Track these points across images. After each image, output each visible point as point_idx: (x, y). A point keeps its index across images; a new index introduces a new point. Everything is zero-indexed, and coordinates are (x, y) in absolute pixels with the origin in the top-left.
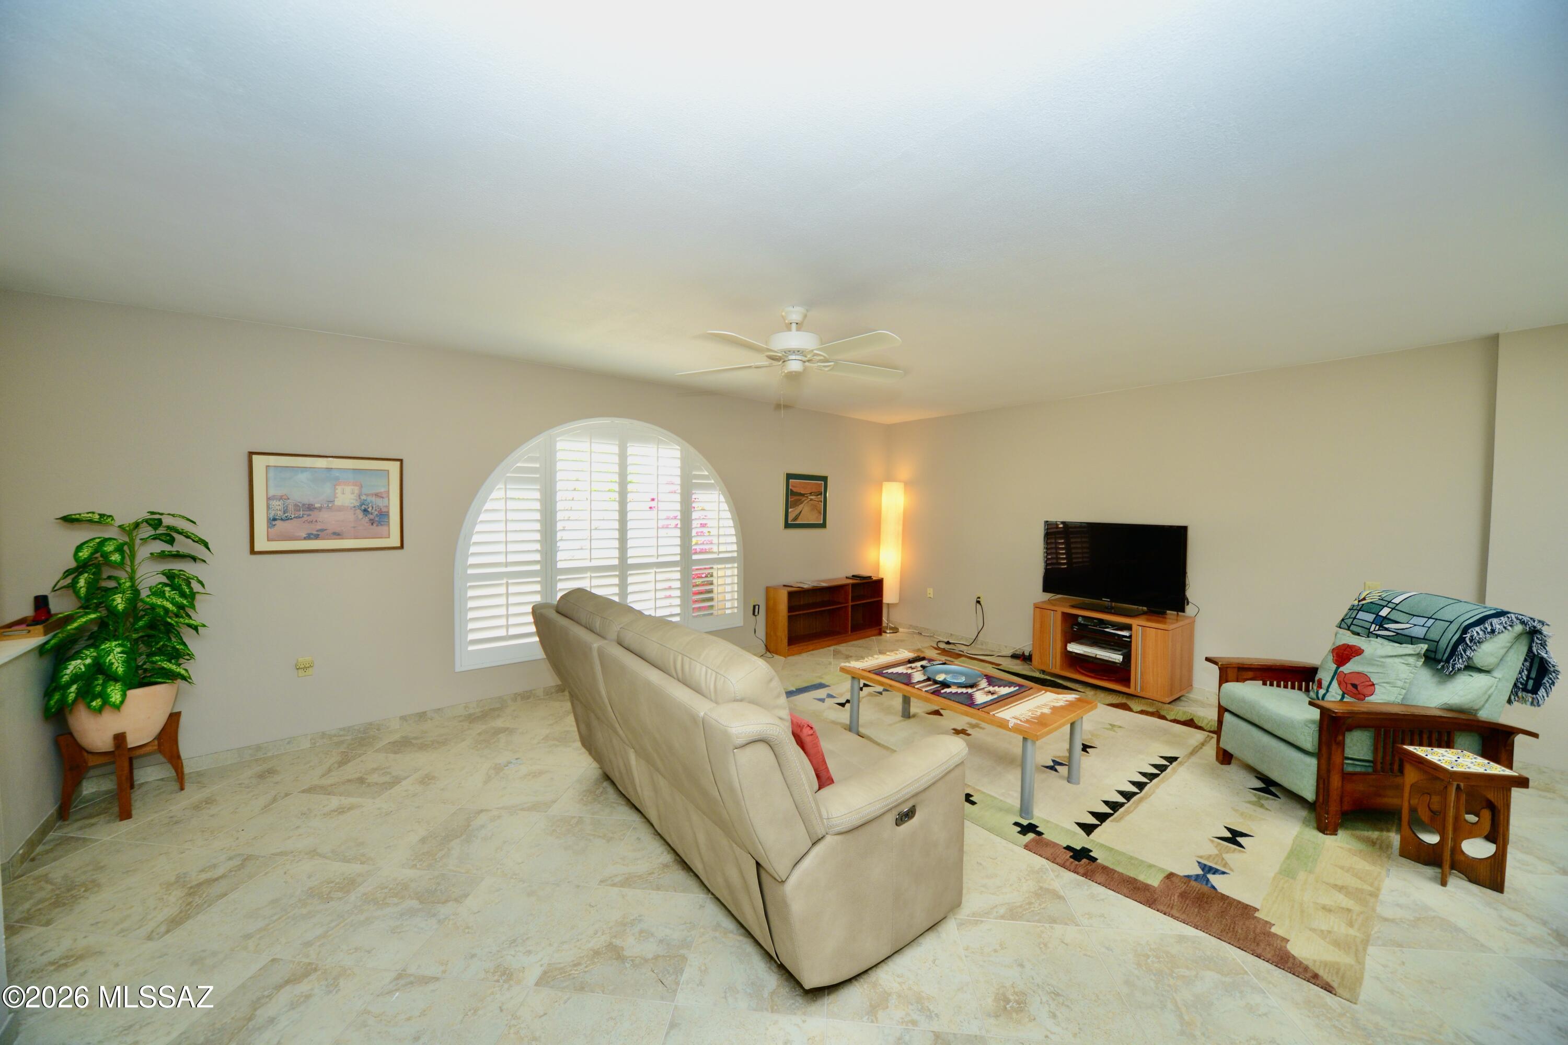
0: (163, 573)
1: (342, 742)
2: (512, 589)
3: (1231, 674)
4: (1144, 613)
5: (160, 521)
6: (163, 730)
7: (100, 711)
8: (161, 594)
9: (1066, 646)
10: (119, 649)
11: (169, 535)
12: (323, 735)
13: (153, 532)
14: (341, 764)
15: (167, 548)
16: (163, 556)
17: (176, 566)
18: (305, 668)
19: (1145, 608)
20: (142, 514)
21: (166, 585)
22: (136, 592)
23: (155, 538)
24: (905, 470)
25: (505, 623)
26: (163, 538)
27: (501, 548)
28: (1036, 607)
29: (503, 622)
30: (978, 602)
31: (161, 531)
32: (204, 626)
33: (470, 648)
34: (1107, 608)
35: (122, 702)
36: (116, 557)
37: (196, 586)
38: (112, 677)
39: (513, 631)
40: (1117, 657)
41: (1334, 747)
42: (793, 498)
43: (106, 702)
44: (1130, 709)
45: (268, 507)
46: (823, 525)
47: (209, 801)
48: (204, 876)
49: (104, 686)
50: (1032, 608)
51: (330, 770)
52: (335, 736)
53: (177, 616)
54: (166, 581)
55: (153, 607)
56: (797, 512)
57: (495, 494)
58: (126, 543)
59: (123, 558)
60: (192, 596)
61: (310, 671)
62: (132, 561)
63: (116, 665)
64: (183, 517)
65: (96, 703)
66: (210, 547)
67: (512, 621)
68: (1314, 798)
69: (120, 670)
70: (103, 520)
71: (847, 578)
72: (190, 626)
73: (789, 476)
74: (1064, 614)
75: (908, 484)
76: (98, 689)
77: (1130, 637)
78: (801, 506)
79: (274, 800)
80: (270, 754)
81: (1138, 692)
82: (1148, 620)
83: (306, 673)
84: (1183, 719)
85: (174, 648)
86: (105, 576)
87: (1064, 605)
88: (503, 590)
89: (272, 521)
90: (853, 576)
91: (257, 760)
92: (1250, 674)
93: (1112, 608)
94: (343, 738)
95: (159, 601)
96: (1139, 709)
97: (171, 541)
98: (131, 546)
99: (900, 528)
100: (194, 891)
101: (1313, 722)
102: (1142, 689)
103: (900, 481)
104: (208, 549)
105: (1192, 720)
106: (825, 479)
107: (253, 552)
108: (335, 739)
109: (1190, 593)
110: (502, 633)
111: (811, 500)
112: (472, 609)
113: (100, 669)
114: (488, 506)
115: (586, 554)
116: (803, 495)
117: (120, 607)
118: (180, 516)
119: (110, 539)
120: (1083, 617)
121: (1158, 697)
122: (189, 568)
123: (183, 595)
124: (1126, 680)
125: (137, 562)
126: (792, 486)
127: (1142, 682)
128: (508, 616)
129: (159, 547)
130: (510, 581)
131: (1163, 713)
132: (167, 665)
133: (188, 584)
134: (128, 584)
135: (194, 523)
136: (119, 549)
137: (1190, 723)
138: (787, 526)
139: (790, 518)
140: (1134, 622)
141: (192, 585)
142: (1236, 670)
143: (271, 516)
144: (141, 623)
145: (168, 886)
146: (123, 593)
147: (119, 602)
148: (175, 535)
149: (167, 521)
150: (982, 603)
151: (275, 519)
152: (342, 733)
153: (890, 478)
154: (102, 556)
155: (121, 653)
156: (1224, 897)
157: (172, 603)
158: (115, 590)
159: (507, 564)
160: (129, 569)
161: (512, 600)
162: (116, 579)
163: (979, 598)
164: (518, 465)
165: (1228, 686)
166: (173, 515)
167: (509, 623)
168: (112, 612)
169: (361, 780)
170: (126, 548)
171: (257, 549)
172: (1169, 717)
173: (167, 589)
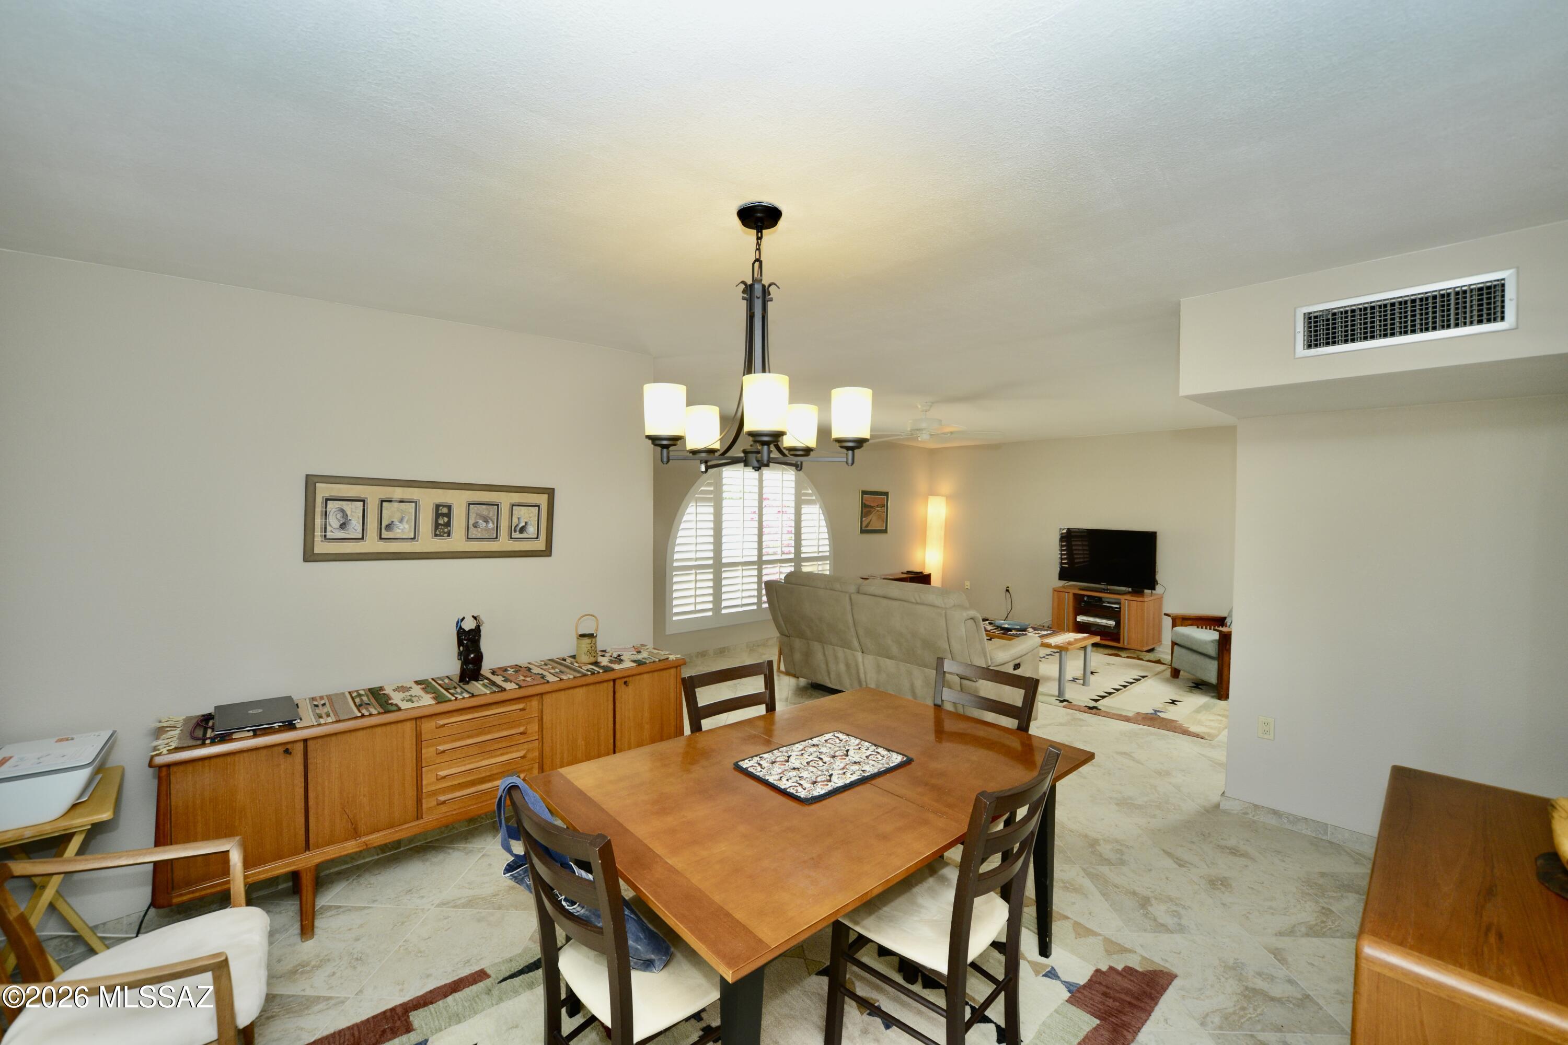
2: (699, 577)
3: (1178, 622)
4: (1129, 593)
9: (1076, 618)
19: (1130, 589)
24: (947, 485)
25: (694, 602)
27: (693, 548)
28: (1055, 590)
29: (692, 600)
30: (1007, 591)
33: (675, 618)
34: (1104, 589)
39: (699, 607)
40: (1112, 623)
41: (1225, 652)
42: (866, 509)
44: (1120, 656)
46: (885, 531)
50: (1051, 591)
56: (868, 521)
57: (689, 510)
67: (699, 600)
68: (1216, 682)
71: (902, 573)
73: (864, 493)
74: (1075, 595)
75: (949, 498)
77: (1120, 608)
78: (870, 517)
81: (1126, 645)
82: (1132, 596)
84: (1154, 660)
87: (1075, 586)
88: (692, 577)
90: (908, 572)
92: (1189, 622)
93: (1108, 589)
96: (1126, 656)
99: (943, 533)
101: (1216, 640)
102: (1128, 643)
103: (942, 496)
105: (1159, 660)
106: (886, 494)
109: (1159, 577)
110: (692, 608)
111: (878, 511)
112: (676, 590)
114: (685, 518)
115: (739, 553)
116: (872, 507)
120: (1088, 596)
121: (1138, 648)
124: (1117, 640)
126: (866, 501)
127: (1128, 636)
128: (696, 596)
130: (698, 571)
131: (1140, 657)
137: (1159, 662)
138: (862, 532)
139: (864, 526)
140: (1122, 598)
142: (1181, 620)
150: (1010, 591)
153: (933, 493)
156: (1163, 718)
159: (696, 559)
161: (699, 585)
163: (1008, 587)
164: (702, 488)
165: (1177, 629)
167: (697, 601)
172: (1145, 659)
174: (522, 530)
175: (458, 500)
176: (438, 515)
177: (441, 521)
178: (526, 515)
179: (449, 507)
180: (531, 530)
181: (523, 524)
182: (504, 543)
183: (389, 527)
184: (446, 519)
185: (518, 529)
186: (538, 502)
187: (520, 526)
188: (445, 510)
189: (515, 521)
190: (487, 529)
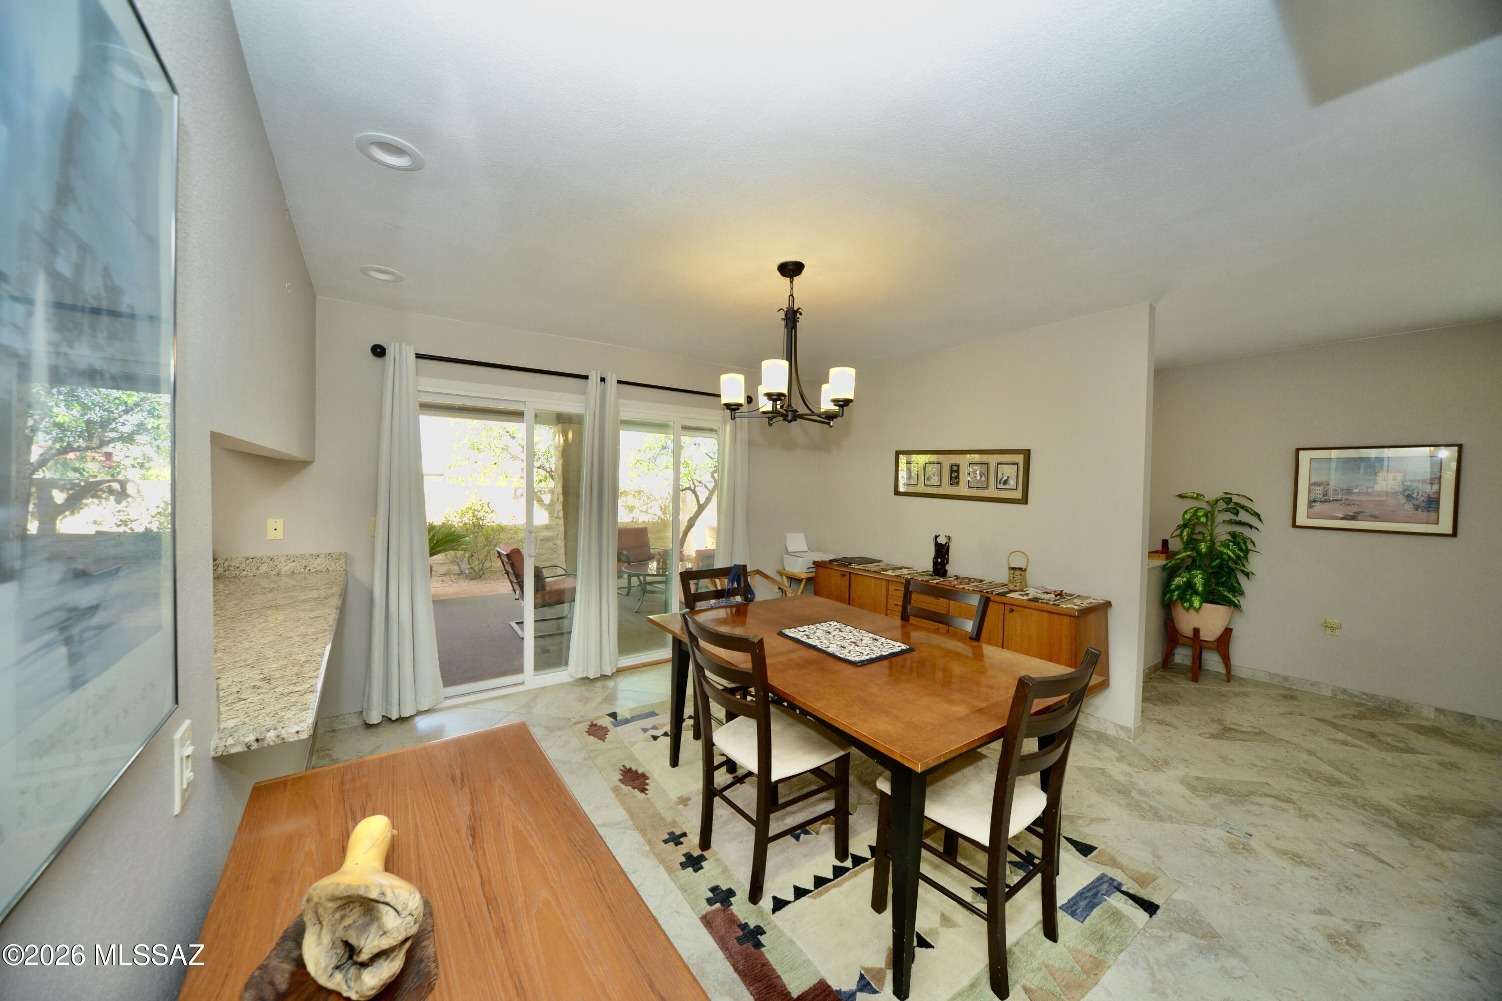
0: (1230, 533)
1: (1363, 705)
5: (1231, 499)
6: (1221, 636)
7: (1188, 609)
8: (1227, 547)
10: (1200, 576)
11: (1236, 509)
12: (1345, 691)
13: (1225, 506)
14: (1355, 717)
15: (1234, 517)
16: (1231, 522)
17: (1238, 529)
18: (1332, 629)
20: (1220, 494)
21: (1231, 541)
22: (1213, 542)
23: (1227, 510)
26: (1232, 510)
31: (1231, 505)
32: (1253, 574)
35: (1200, 608)
36: (1203, 520)
37: (1250, 547)
38: (1195, 592)
43: (1191, 605)
45: (1310, 492)
47: (1244, 694)
48: (1233, 726)
49: (1191, 595)
51: (1344, 716)
52: (1356, 696)
53: (1236, 563)
54: (1230, 538)
55: (1222, 553)
58: (1210, 512)
59: (1207, 521)
60: (1247, 552)
61: (1337, 632)
62: (1212, 524)
63: (1198, 585)
64: (1245, 497)
65: (1186, 605)
66: (1261, 518)
69: (1200, 589)
70: (1199, 497)
72: (1243, 572)
76: (1188, 597)
79: (1291, 713)
80: (1295, 687)
83: (1333, 633)
85: (1232, 584)
86: (1196, 531)
89: (1311, 503)
91: (1283, 687)
94: (1364, 702)
95: (1225, 551)
97: (1237, 514)
98: (1212, 513)
100: (1227, 729)
104: (1260, 520)
107: (1294, 525)
108: (1356, 700)
113: (1189, 586)
117: (1204, 550)
118: (1243, 496)
119: (1201, 508)
122: (1247, 532)
123: (1241, 549)
125: (1215, 524)
129: (1229, 516)
132: (1226, 594)
133: (1245, 543)
134: (1209, 538)
135: (1252, 501)
136: (1206, 515)
141: (1248, 544)
143: (1312, 499)
144: (1214, 564)
145: (1213, 721)
146: (1206, 542)
147: (1203, 547)
148: (1239, 509)
149: (1235, 499)
151: (1315, 501)
152: (1364, 697)
154: (1196, 518)
155: (1202, 578)
157: (1233, 553)
158: (1202, 541)
160: (1209, 528)
162: (1203, 534)
166: (1239, 495)
168: (1199, 553)
169: (1372, 735)
170: (1209, 515)
171: (1298, 524)
173: (1231, 544)
174: (1005, 482)
175: (963, 461)
176: (952, 471)
177: (953, 476)
178: (1008, 471)
179: (958, 466)
180: (1012, 483)
181: (1006, 478)
182: (991, 492)
183: (929, 479)
184: (956, 474)
185: (1002, 481)
186: (1016, 461)
187: (1004, 479)
188: (955, 468)
189: (1000, 475)
190: (980, 481)
